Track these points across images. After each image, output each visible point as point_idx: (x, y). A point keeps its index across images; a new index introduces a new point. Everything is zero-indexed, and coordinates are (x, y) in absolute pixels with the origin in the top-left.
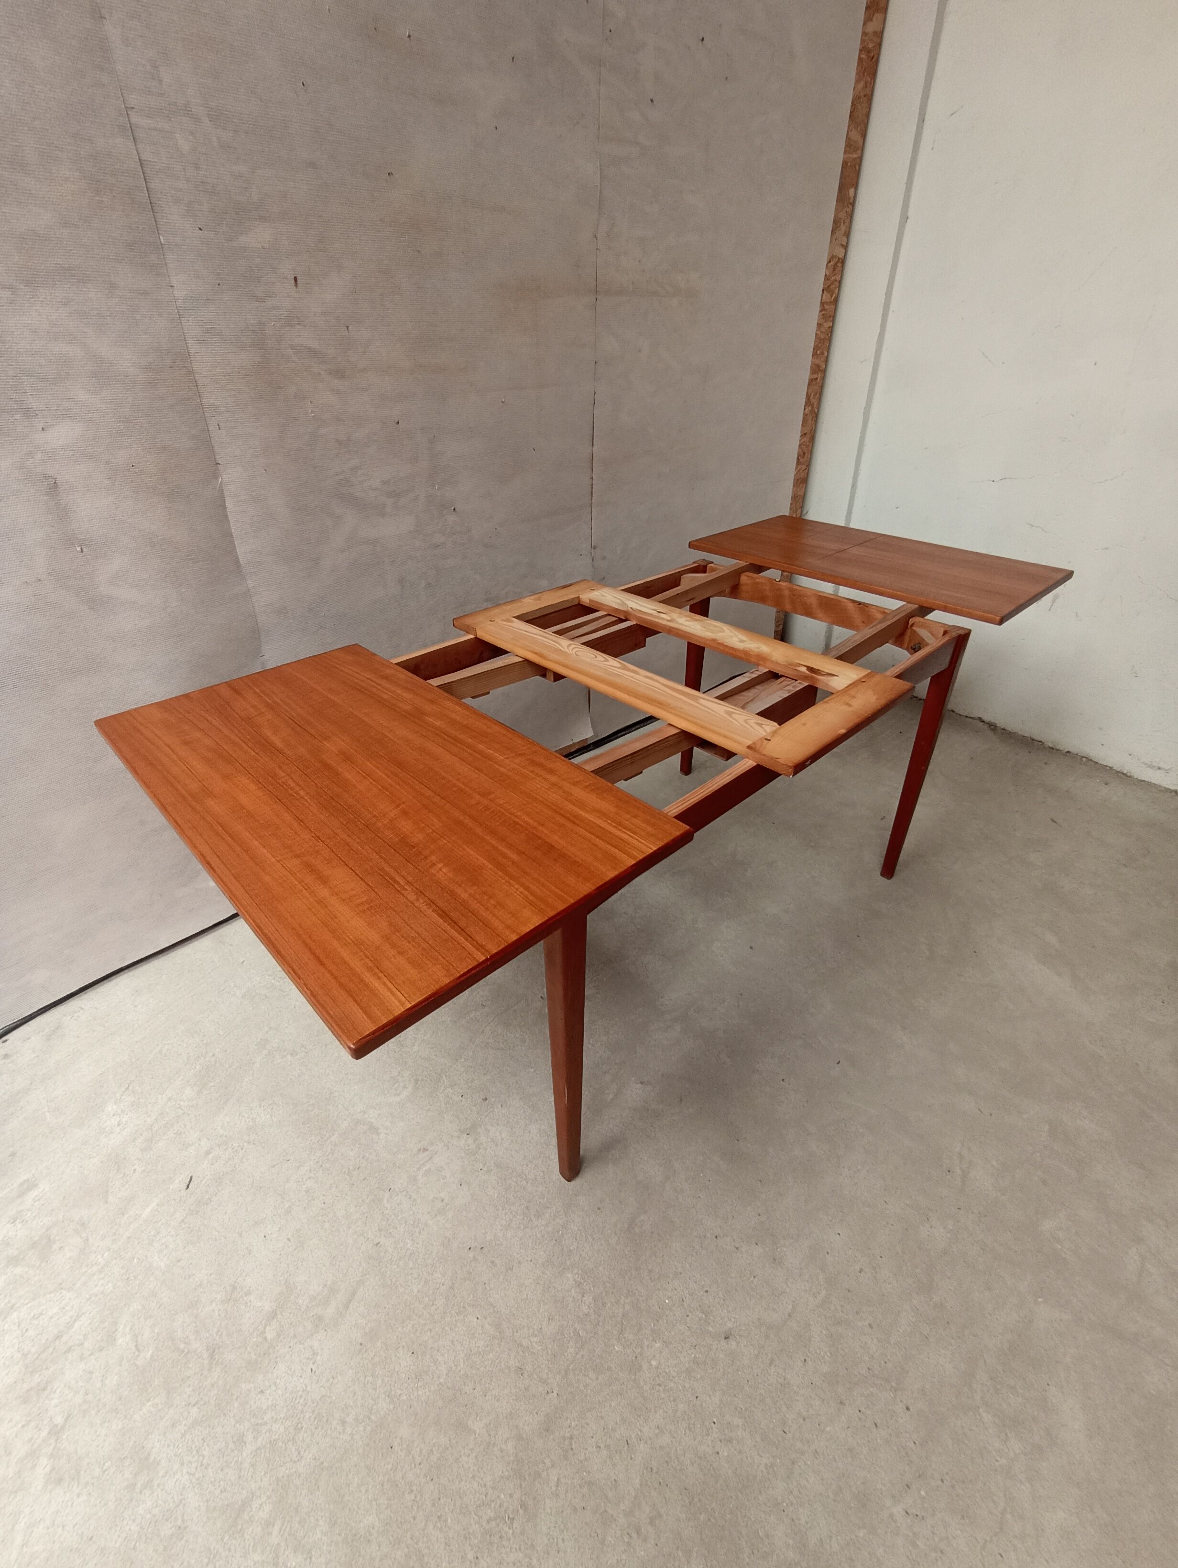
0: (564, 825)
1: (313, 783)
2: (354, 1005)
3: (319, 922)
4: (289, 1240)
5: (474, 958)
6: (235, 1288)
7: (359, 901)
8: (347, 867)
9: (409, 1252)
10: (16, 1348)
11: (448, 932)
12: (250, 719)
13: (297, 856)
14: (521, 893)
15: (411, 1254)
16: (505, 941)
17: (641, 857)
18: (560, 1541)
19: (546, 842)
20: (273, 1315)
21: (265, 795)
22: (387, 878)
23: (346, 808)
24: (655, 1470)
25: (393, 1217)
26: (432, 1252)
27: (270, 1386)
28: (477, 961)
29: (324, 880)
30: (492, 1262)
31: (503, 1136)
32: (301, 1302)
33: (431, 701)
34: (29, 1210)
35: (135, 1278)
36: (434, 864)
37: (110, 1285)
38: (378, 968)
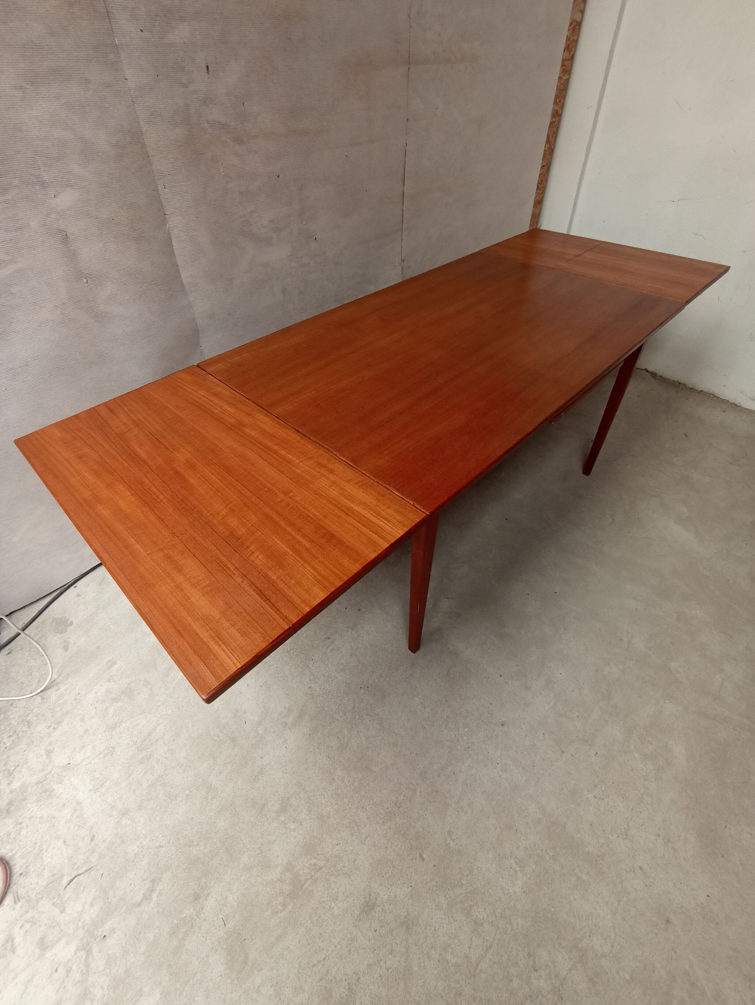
0: (340, 516)
1: (169, 488)
2: (204, 667)
3: (178, 603)
4: (261, 686)
5: (282, 627)
6: (237, 711)
7: (204, 585)
8: (194, 558)
9: (328, 691)
10: (130, 739)
11: (264, 607)
12: (122, 435)
13: (161, 550)
14: (312, 573)
15: (329, 692)
16: (302, 613)
17: (393, 540)
18: (424, 815)
19: (328, 531)
20: (260, 723)
21: (136, 500)
22: (221, 565)
23: (192, 508)
24: (469, 785)
25: (316, 673)
26: (340, 690)
27: (266, 755)
28: (284, 629)
29: (180, 570)
30: (374, 694)
31: (372, 629)
32: (274, 716)
33: (248, 414)
34: (115, 675)
35: (183, 707)
36: (253, 553)
37: (170, 711)
38: (218, 638)
